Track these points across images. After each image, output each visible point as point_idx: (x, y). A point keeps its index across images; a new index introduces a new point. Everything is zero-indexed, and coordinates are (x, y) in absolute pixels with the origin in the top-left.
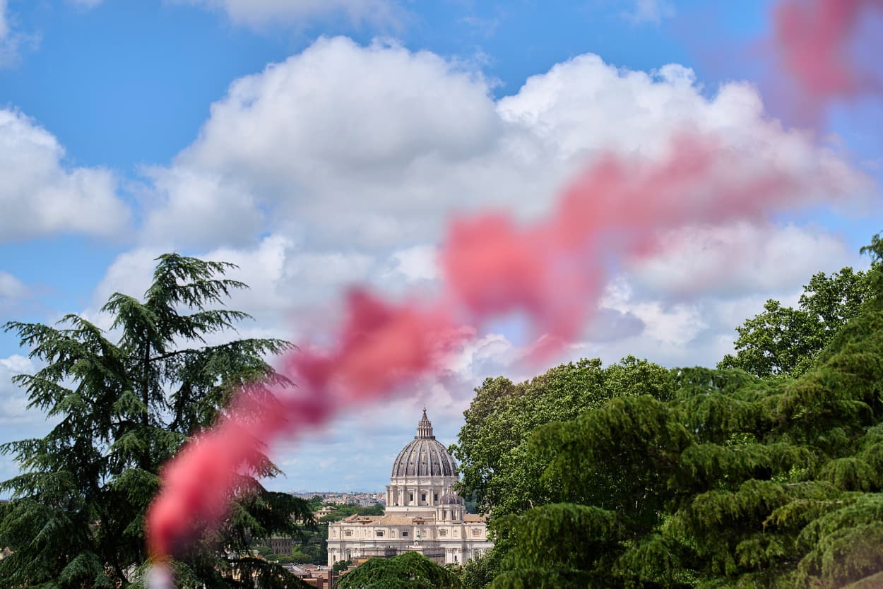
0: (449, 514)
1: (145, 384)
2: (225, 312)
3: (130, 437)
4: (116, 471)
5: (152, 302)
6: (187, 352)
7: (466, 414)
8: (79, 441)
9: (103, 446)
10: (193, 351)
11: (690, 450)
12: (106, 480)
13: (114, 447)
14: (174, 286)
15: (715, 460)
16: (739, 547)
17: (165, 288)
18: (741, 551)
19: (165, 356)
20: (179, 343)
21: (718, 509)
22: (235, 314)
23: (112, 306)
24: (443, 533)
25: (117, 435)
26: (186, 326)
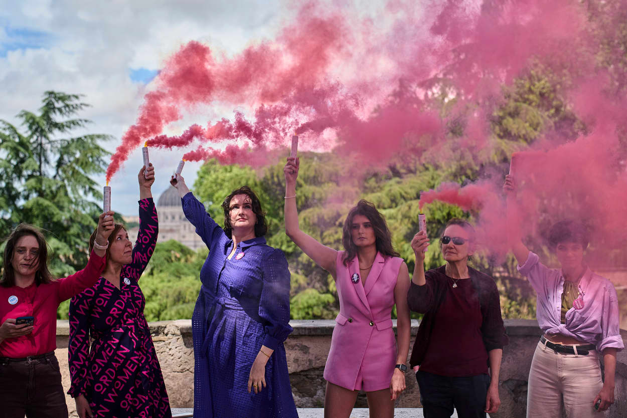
0: (187, 228)
1: (39, 155)
2: (81, 120)
3: (32, 182)
4: (26, 198)
5: (43, 116)
6: (62, 140)
7: (198, 173)
8: (7, 184)
9: (19, 186)
10: (64, 140)
11: (303, 189)
12: (21, 203)
13: (24, 186)
14: (54, 108)
15: (313, 194)
16: (325, 234)
17: (49, 108)
18: (326, 236)
19: (50, 142)
20: (56, 135)
21: (316, 216)
22: (86, 121)
23: (21, 116)
24: (184, 237)
25: (27, 180)
26: (60, 127)
